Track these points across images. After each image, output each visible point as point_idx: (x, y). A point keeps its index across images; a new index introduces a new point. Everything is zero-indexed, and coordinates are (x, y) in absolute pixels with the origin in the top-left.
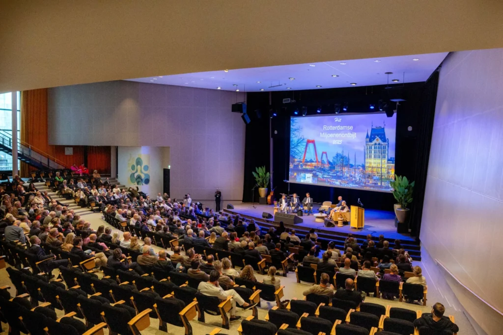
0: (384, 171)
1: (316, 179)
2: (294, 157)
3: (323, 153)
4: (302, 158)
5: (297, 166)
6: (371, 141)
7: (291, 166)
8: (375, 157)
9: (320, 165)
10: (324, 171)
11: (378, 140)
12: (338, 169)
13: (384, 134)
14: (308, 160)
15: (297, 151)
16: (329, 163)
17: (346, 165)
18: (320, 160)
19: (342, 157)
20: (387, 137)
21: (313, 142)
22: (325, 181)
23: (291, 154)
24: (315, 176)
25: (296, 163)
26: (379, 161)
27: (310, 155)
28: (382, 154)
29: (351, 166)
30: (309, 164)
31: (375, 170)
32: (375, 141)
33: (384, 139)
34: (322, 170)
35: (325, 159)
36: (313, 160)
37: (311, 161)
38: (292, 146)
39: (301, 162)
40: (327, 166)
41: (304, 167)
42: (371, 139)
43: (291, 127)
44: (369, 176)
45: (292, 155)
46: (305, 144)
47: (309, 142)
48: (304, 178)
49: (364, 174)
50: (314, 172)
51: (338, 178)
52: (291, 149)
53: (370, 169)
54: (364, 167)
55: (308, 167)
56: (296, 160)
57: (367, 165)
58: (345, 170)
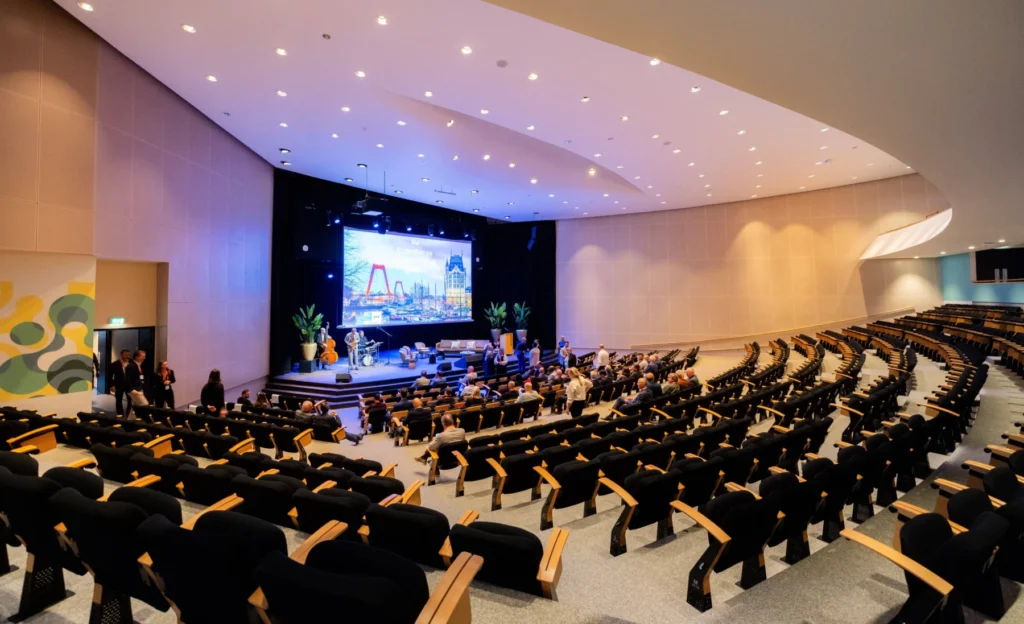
0: (463, 300)
1: (388, 317)
2: (351, 290)
3: (397, 282)
4: (365, 290)
5: (357, 302)
6: (450, 270)
7: (346, 302)
8: (455, 286)
9: (393, 299)
10: (399, 305)
11: (456, 269)
12: (416, 302)
13: (462, 263)
14: (376, 292)
15: (357, 280)
16: (405, 295)
17: (426, 297)
18: (392, 291)
19: (422, 288)
20: (465, 266)
21: (382, 267)
22: (400, 319)
23: (345, 284)
24: (386, 313)
25: (354, 299)
26: (457, 290)
27: (378, 286)
28: (460, 284)
29: (431, 297)
30: (376, 297)
31: (455, 300)
32: (454, 271)
33: (462, 269)
34: (396, 304)
35: (400, 291)
36: (383, 292)
37: (380, 294)
38: (346, 272)
39: (363, 295)
40: (402, 301)
41: (369, 303)
42: (450, 267)
43: (346, 243)
44: (450, 307)
45: (347, 287)
46: (370, 270)
47: (375, 267)
48: (370, 318)
49: (445, 305)
50: (384, 309)
51: (417, 312)
52: (345, 277)
53: (450, 299)
54: (444, 298)
55: (375, 303)
56: (354, 293)
57: (448, 295)
58: (425, 302)
